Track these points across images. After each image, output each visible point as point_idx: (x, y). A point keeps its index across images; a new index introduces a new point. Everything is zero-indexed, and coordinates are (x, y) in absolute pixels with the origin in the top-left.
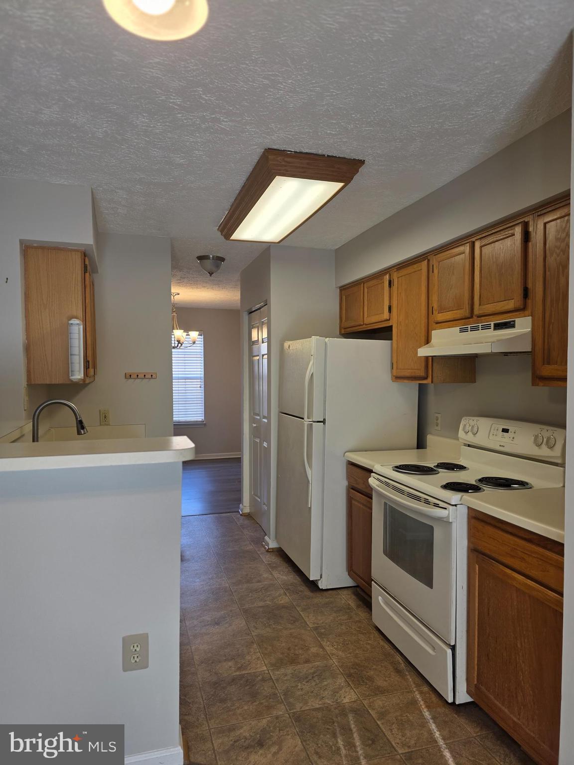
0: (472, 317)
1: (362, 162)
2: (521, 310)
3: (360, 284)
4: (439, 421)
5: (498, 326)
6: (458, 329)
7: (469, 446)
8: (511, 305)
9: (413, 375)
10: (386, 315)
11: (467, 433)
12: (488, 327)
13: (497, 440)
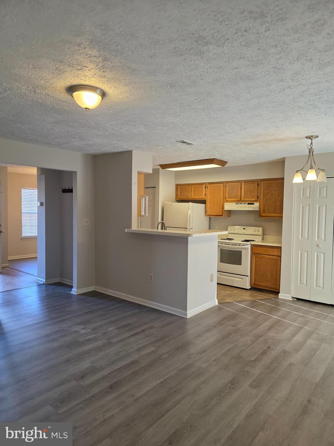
0: (240, 201)
1: (227, 162)
2: (256, 201)
3: (190, 185)
4: (216, 228)
5: (248, 204)
6: (235, 203)
7: (231, 234)
8: (254, 199)
9: (217, 215)
10: (204, 196)
11: (231, 230)
12: (246, 204)
13: (242, 231)
